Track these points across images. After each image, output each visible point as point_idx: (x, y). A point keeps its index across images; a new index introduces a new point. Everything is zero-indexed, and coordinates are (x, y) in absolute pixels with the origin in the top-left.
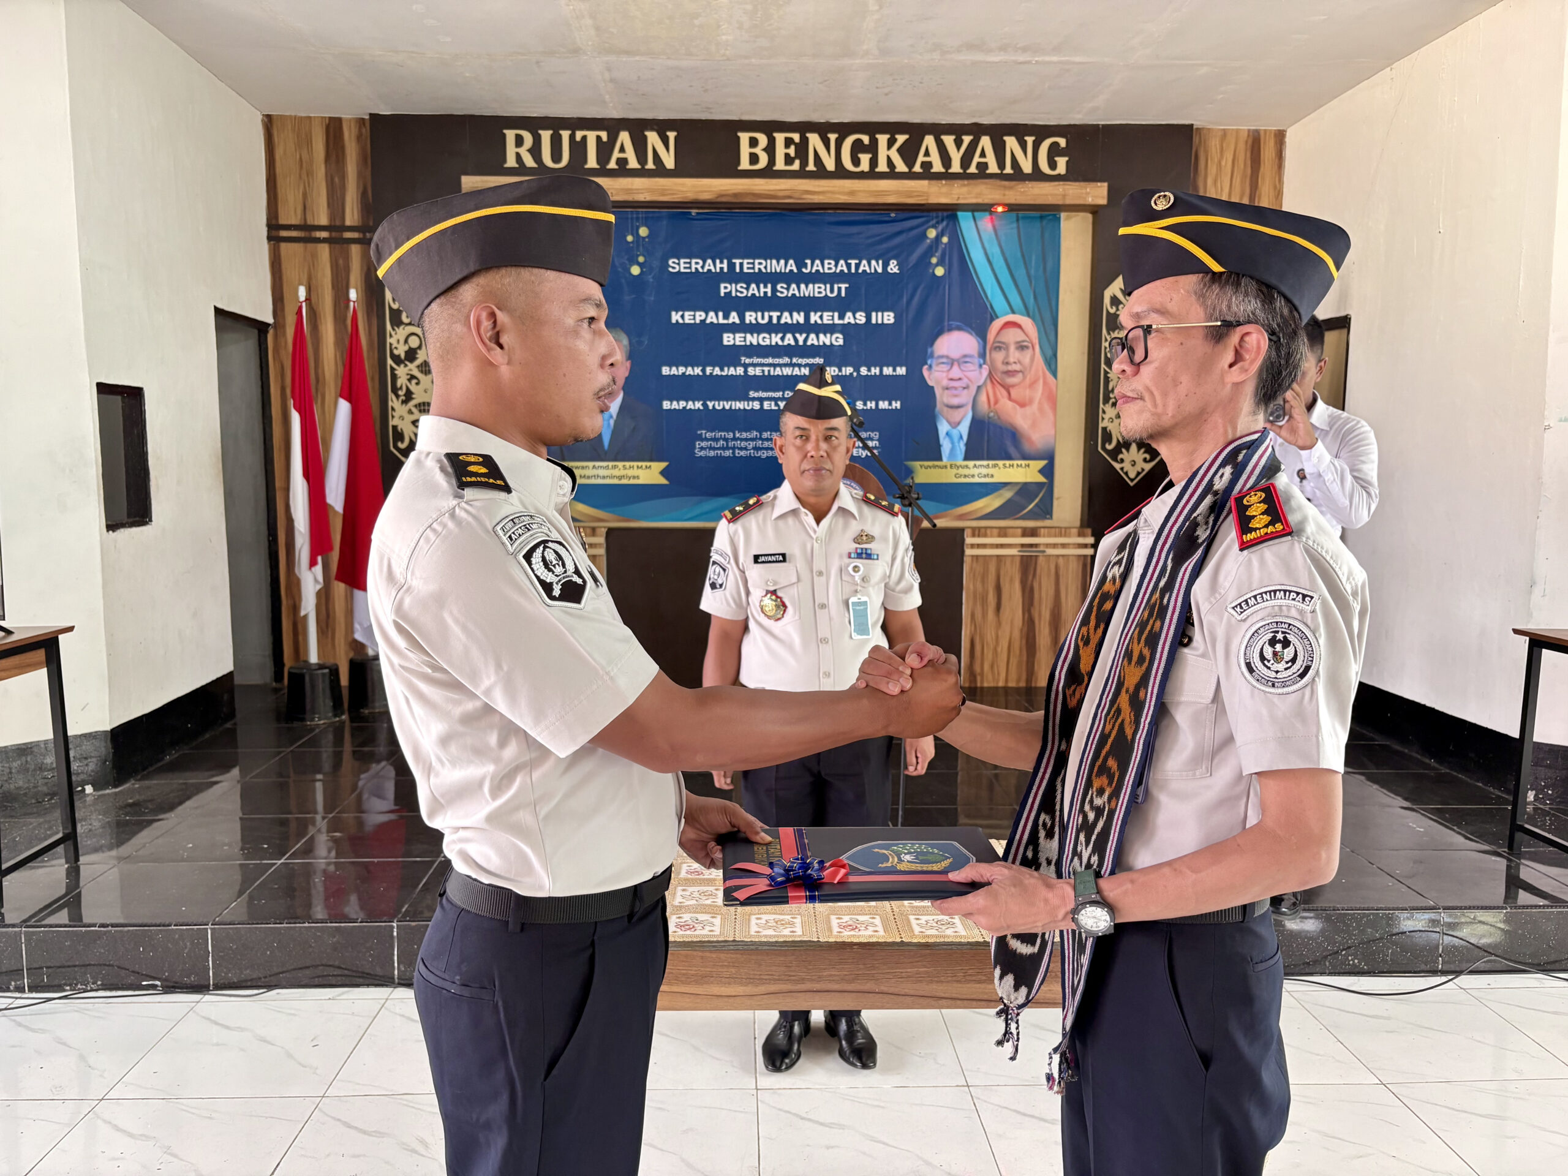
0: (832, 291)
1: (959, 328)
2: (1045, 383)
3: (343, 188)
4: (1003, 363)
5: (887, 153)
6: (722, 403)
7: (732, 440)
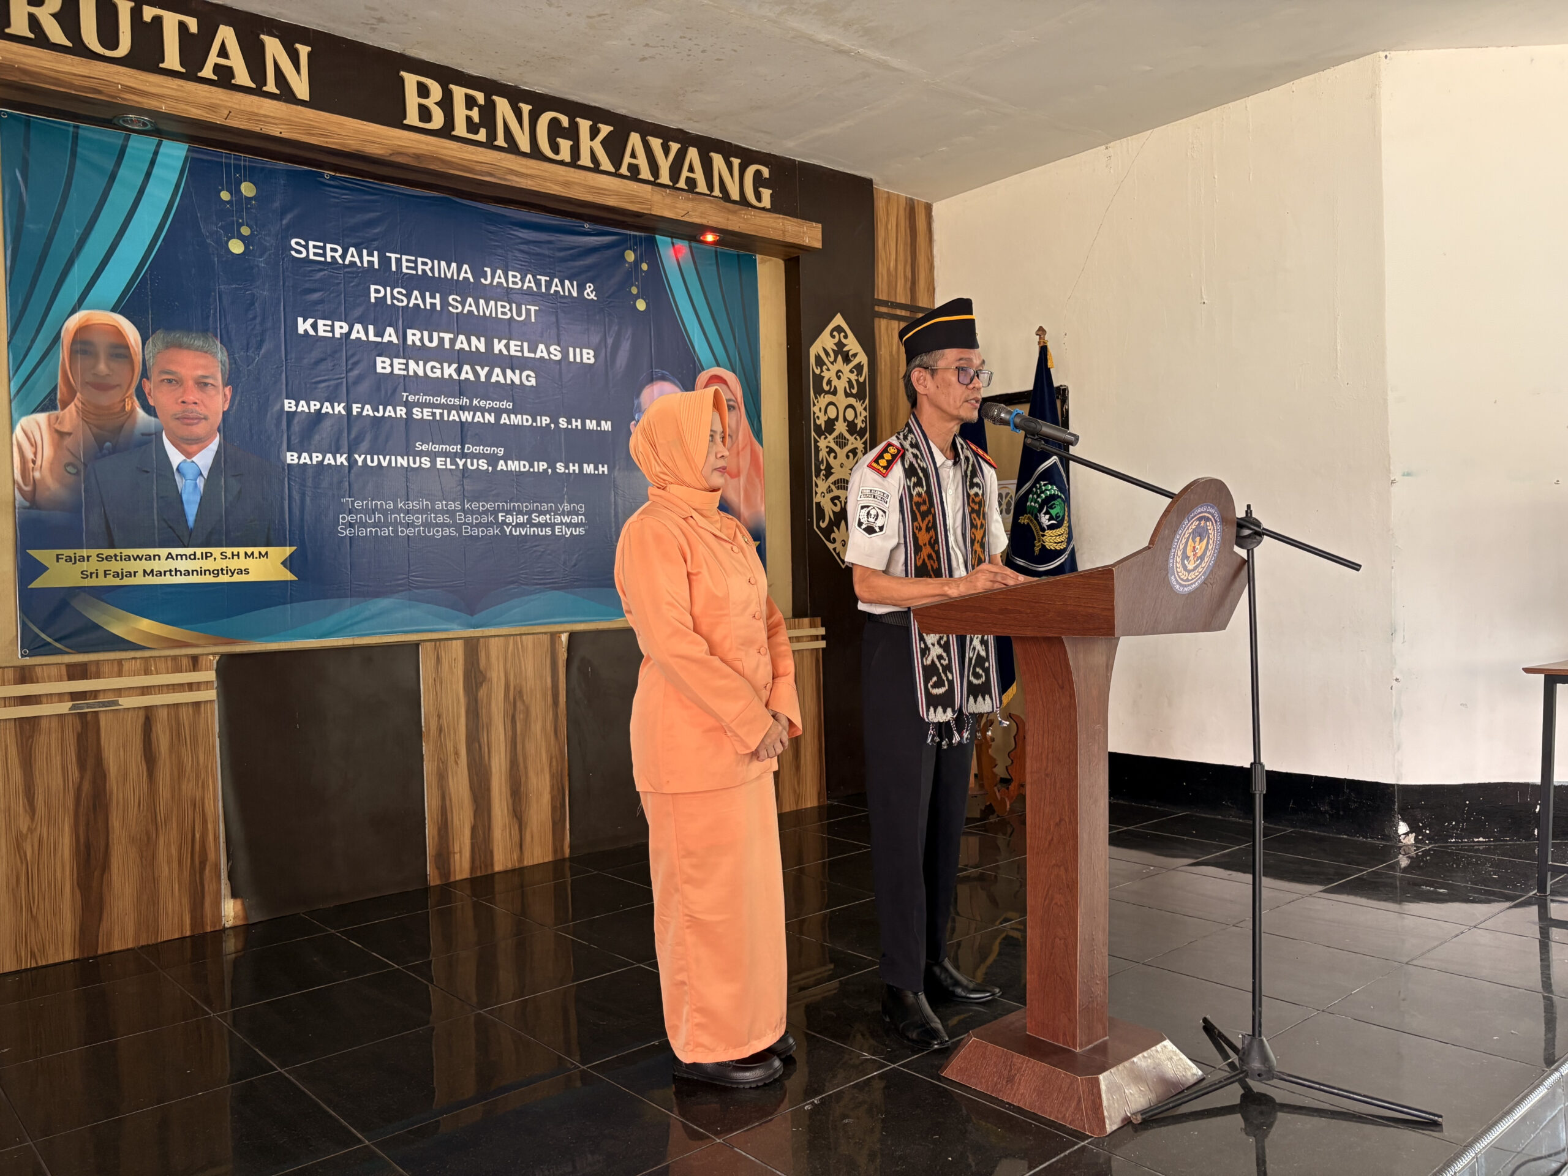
0: (519, 314)
2: (753, 451)
5: (591, 145)
6: (376, 457)
7: (393, 512)
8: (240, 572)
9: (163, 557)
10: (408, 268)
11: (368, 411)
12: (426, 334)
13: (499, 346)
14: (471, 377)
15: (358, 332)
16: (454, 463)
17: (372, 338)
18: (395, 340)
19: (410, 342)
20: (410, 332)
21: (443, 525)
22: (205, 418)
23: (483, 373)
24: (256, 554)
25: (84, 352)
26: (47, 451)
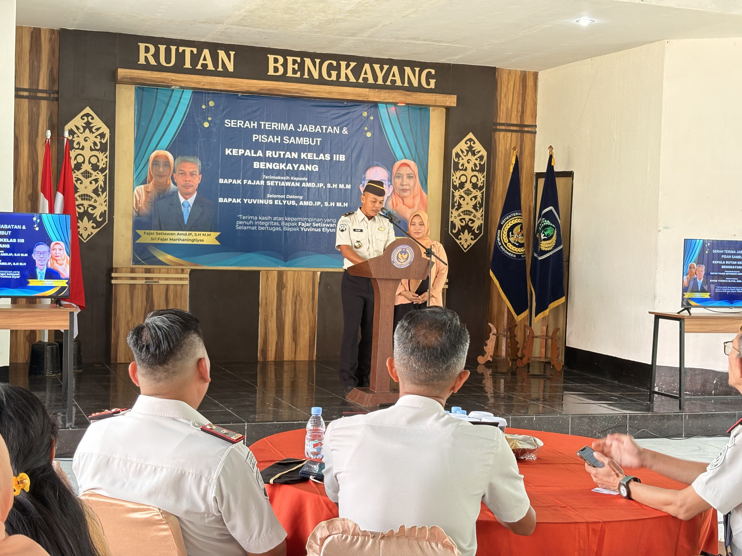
0: (313, 142)
1: (377, 165)
2: (422, 197)
3: (39, 68)
4: (400, 185)
5: (346, 72)
6: (251, 200)
7: (257, 221)
8: (201, 240)
9: (176, 234)
10: (268, 127)
11: (250, 182)
12: (274, 152)
13: (303, 156)
14: (291, 169)
15: (248, 153)
16: (282, 202)
17: (253, 155)
18: (261, 155)
19: (267, 156)
20: (267, 152)
21: (276, 226)
22: (192, 186)
23: (296, 167)
24: (207, 235)
25: (156, 164)
26: (143, 198)
